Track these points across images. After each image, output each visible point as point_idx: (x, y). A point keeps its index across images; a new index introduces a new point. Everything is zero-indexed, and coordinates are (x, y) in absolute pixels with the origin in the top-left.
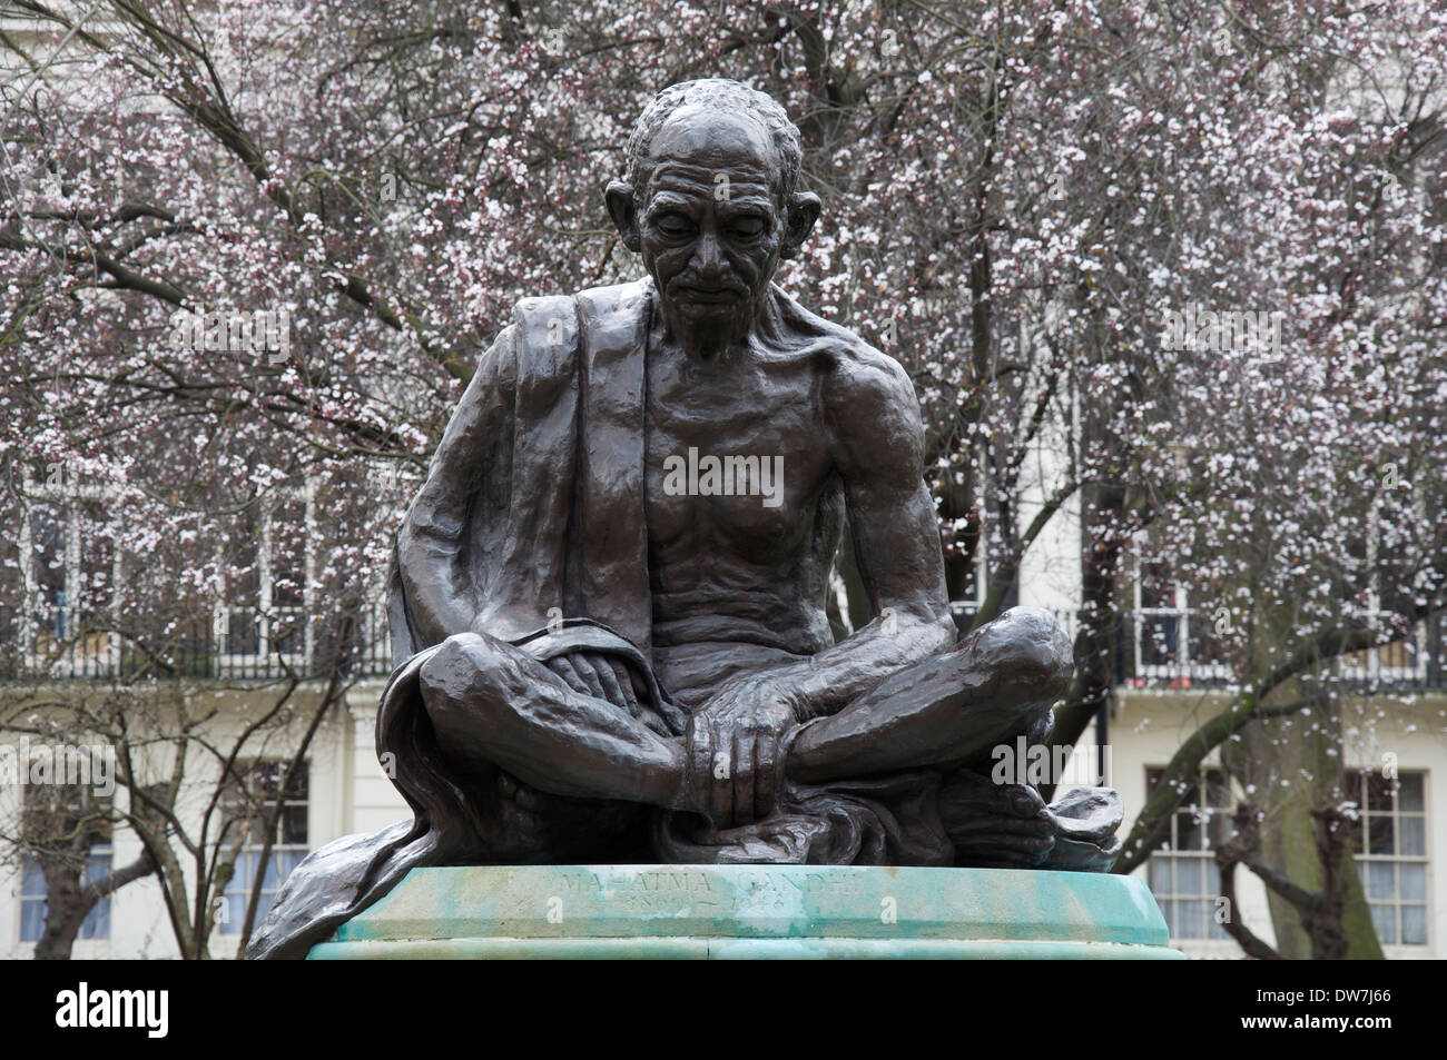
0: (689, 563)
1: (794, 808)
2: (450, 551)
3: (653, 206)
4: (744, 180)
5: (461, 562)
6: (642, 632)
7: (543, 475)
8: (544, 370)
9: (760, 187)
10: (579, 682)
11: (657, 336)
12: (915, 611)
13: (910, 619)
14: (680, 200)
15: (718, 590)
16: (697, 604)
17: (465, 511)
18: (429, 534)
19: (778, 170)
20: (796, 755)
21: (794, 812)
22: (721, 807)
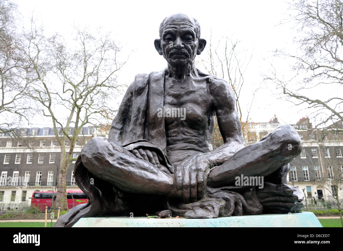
0: (176, 129)
1: (210, 195)
2: (119, 132)
4: (187, 25)
5: (121, 134)
6: (164, 147)
7: (139, 109)
8: (140, 85)
10: (140, 156)
11: (167, 76)
12: (237, 140)
13: (236, 142)
15: (184, 136)
16: (179, 140)
17: (123, 123)
18: (114, 128)
21: (211, 197)
22: (187, 195)
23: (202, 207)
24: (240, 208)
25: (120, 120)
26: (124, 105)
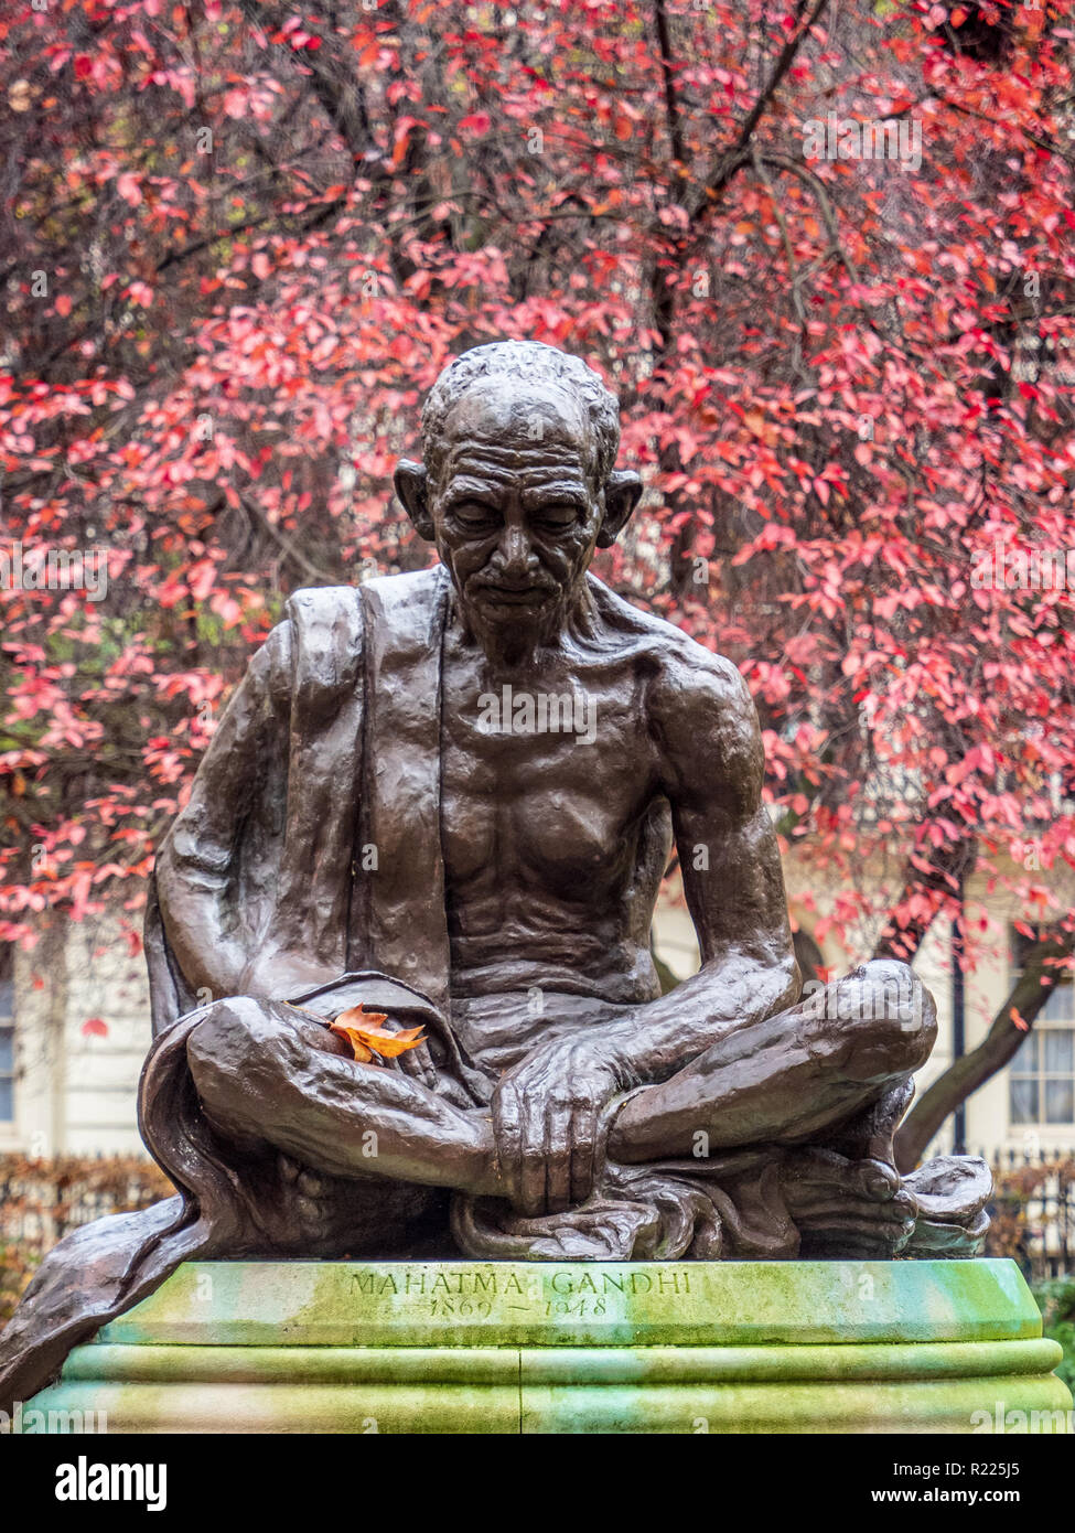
0: (493, 902)
1: (614, 1190)
2: (217, 885)
3: (449, 493)
4: (554, 463)
5: (229, 896)
6: (437, 982)
7: (323, 801)
8: (325, 679)
9: (573, 471)
11: (453, 637)
12: (755, 954)
13: (751, 963)
14: (481, 486)
15: (526, 931)
16: (503, 949)
17: (233, 839)
18: (193, 865)
19: (593, 449)
20: (619, 1131)
21: (617, 1197)
22: (533, 1192)
23: (585, 1230)
24: (713, 1236)
25: (215, 824)
26: (242, 755)
